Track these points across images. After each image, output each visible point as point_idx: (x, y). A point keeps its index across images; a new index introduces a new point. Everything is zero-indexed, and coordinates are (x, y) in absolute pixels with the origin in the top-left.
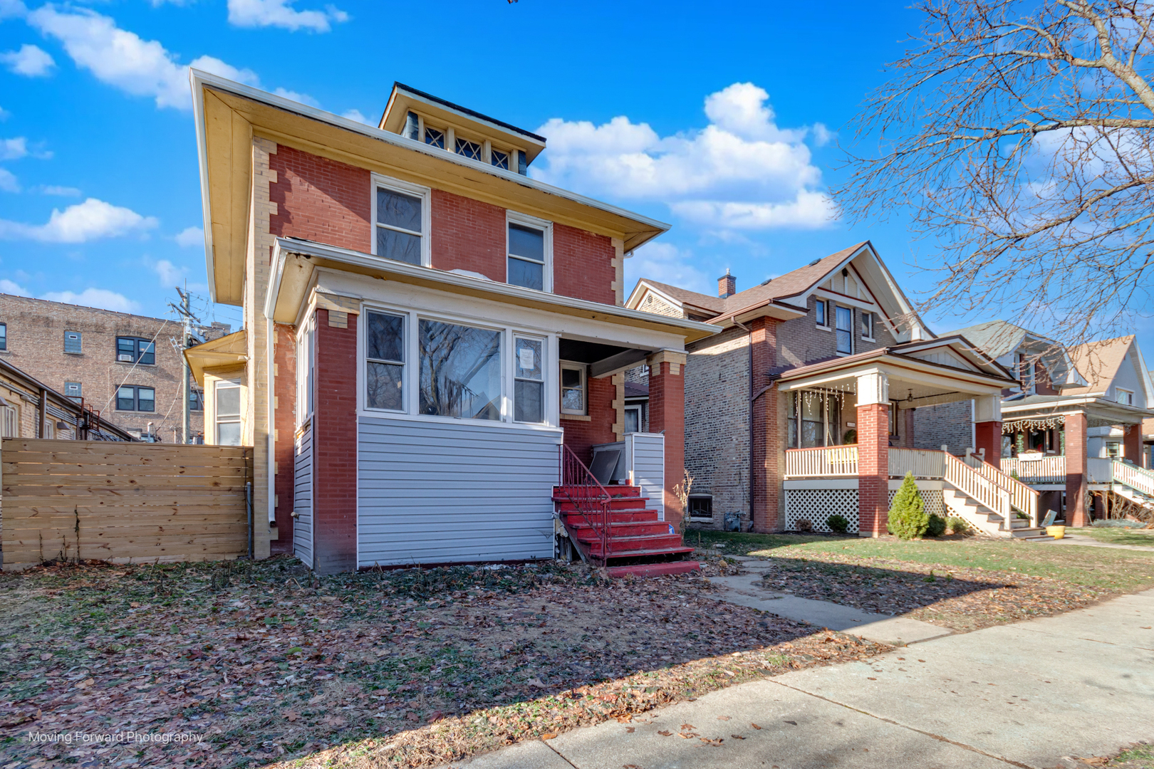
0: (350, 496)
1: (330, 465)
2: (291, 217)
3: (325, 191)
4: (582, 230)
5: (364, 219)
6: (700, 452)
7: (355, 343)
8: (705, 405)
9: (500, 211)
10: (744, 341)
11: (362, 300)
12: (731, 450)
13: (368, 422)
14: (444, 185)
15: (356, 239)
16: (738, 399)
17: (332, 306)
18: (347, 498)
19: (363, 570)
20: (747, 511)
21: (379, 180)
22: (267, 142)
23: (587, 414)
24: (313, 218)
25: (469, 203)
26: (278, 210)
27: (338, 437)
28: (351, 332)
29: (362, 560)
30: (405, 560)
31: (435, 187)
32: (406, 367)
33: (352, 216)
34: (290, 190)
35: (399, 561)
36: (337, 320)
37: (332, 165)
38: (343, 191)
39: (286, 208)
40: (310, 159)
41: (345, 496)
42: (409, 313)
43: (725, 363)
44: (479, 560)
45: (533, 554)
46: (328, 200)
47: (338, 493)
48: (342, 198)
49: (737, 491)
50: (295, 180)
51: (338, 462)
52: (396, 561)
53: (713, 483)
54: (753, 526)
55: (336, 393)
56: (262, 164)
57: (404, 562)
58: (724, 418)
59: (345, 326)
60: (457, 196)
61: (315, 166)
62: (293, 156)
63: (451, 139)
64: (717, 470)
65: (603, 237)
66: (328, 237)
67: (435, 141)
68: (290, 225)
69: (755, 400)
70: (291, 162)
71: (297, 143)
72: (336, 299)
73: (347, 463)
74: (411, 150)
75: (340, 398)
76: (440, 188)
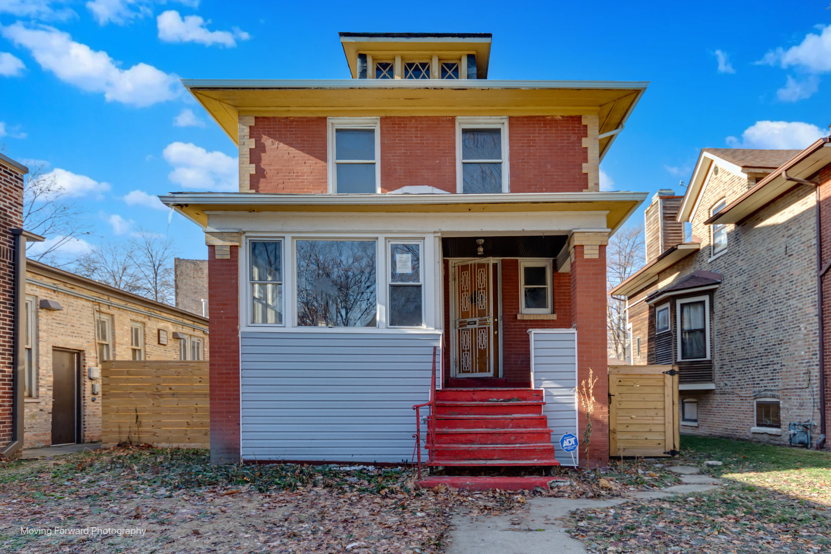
0: (234, 399)
1: (218, 374)
2: (265, 173)
3: (290, 145)
4: (544, 117)
5: (322, 160)
6: (766, 346)
7: (237, 269)
8: (771, 288)
9: (449, 120)
10: (810, 201)
11: (244, 232)
12: (799, 343)
13: (248, 336)
14: (391, 111)
15: (315, 179)
16: (806, 276)
17: (217, 242)
18: (232, 401)
19: (247, 462)
20: (817, 422)
21: (336, 122)
22: (247, 117)
23: (553, 312)
24: (282, 169)
25: (416, 121)
26: (256, 170)
27: (224, 350)
28: (233, 261)
29: (245, 453)
30: (282, 456)
31: (383, 115)
32: (283, 285)
33: (312, 160)
34: (264, 151)
35: (277, 456)
36: (222, 252)
37: (296, 121)
38: (304, 140)
39: (262, 166)
40: (279, 121)
41: (230, 399)
42: (284, 237)
43: (791, 232)
44: (351, 461)
45: (405, 458)
46: (293, 150)
47: (224, 397)
48: (304, 147)
49: (806, 395)
50: (267, 141)
51: (225, 371)
52: (274, 456)
53: (781, 386)
54: (824, 441)
55: (222, 313)
56: (244, 136)
57: (281, 458)
58: (790, 302)
59: (228, 257)
60: (405, 117)
61: (283, 126)
62: (266, 123)
63: (398, 67)
64: (784, 369)
65: (571, 117)
66: (293, 182)
67: (385, 72)
68: (265, 179)
69: (824, 275)
70: (265, 128)
71: (268, 111)
72: (220, 235)
73: (231, 371)
74: (346, 89)
75: (226, 318)
76: (388, 115)
